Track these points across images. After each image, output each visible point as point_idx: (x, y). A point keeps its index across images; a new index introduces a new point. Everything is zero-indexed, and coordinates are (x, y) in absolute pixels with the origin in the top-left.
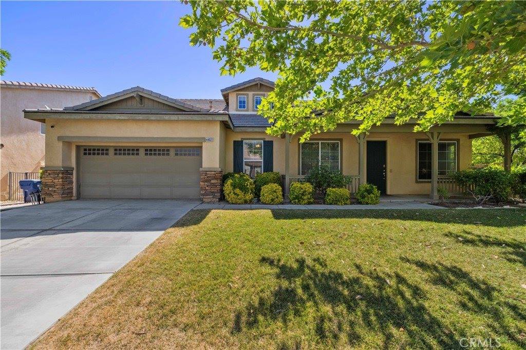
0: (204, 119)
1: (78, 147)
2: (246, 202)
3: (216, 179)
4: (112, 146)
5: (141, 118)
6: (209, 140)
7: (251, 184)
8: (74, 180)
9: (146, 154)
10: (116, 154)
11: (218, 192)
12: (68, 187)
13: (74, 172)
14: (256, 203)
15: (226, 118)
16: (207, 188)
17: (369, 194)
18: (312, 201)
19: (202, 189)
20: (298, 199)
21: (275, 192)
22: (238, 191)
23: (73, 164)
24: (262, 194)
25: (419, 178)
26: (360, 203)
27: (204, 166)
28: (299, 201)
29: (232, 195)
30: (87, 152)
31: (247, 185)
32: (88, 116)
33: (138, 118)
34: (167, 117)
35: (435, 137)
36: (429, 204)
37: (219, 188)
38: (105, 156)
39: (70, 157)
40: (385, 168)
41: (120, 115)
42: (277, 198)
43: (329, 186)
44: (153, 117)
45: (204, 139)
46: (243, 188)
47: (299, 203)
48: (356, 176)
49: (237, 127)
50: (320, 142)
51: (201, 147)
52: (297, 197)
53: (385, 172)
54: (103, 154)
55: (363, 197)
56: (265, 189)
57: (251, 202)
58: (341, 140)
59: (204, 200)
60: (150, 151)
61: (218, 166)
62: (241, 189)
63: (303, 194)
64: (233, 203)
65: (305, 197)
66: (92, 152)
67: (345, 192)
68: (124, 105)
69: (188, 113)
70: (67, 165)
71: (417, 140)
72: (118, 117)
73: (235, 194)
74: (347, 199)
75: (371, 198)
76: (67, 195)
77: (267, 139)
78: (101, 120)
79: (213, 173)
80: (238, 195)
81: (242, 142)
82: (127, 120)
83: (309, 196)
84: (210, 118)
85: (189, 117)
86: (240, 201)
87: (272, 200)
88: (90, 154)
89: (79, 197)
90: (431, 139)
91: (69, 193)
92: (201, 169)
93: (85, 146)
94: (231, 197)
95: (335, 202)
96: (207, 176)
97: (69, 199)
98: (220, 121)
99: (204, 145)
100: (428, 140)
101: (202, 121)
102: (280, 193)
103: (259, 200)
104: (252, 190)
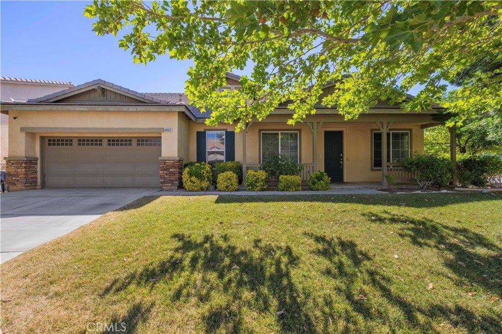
0: (162, 110)
1: (42, 138)
2: (202, 189)
3: (175, 167)
4: (76, 137)
5: (100, 109)
6: (168, 130)
7: (207, 172)
8: (39, 169)
9: (109, 144)
10: (79, 144)
11: (176, 181)
12: (32, 176)
13: (39, 162)
14: (213, 191)
15: (183, 109)
16: (166, 176)
17: (319, 180)
18: (265, 188)
19: (161, 177)
20: (252, 186)
21: (229, 179)
22: (194, 178)
23: (38, 154)
24: (218, 181)
25: (374, 167)
26: (312, 190)
27: (162, 155)
28: (253, 188)
29: (189, 183)
30: (52, 142)
31: (203, 173)
32: (48, 108)
33: (97, 110)
34: (125, 108)
35: (385, 127)
36: (378, 190)
37: (177, 176)
38: (68, 147)
39: (35, 147)
40: (342, 157)
41: (81, 106)
42: (232, 185)
43: (281, 173)
44: (112, 109)
45: (163, 130)
46: (200, 176)
47: (253, 190)
48: (310, 164)
49: (199, 118)
50: (280, 132)
51: (161, 137)
52: (251, 185)
53: (342, 161)
54: (67, 145)
55: (314, 183)
56: (221, 177)
57: (207, 189)
58: (300, 130)
59: (164, 187)
60: (113, 142)
61: (176, 155)
62: (197, 176)
63: (256, 182)
64: (190, 191)
65: (258, 184)
66: (56, 142)
67: (296, 178)
68: (87, 97)
69: (148, 104)
70: (31, 154)
71: (372, 130)
72: (78, 108)
73: (191, 181)
74: (298, 186)
75: (321, 184)
76: (31, 184)
77: (229, 130)
78: (62, 111)
79: (172, 162)
80: (194, 183)
81: (205, 132)
82: (86, 111)
83: (262, 183)
84: (167, 109)
85: (147, 108)
86: (196, 189)
87: (227, 187)
88: (54, 145)
89: (44, 186)
90: (381, 128)
91: (33, 182)
92: (160, 158)
93: (50, 137)
94: (187, 184)
95: (287, 188)
96: (166, 166)
97: (34, 188)
98: (179, 112)
99: (164, 135)
100: (379, 130)
101: (161, 112)
102: (235, 180)
103: (216, 188)
104: (208, 178)
